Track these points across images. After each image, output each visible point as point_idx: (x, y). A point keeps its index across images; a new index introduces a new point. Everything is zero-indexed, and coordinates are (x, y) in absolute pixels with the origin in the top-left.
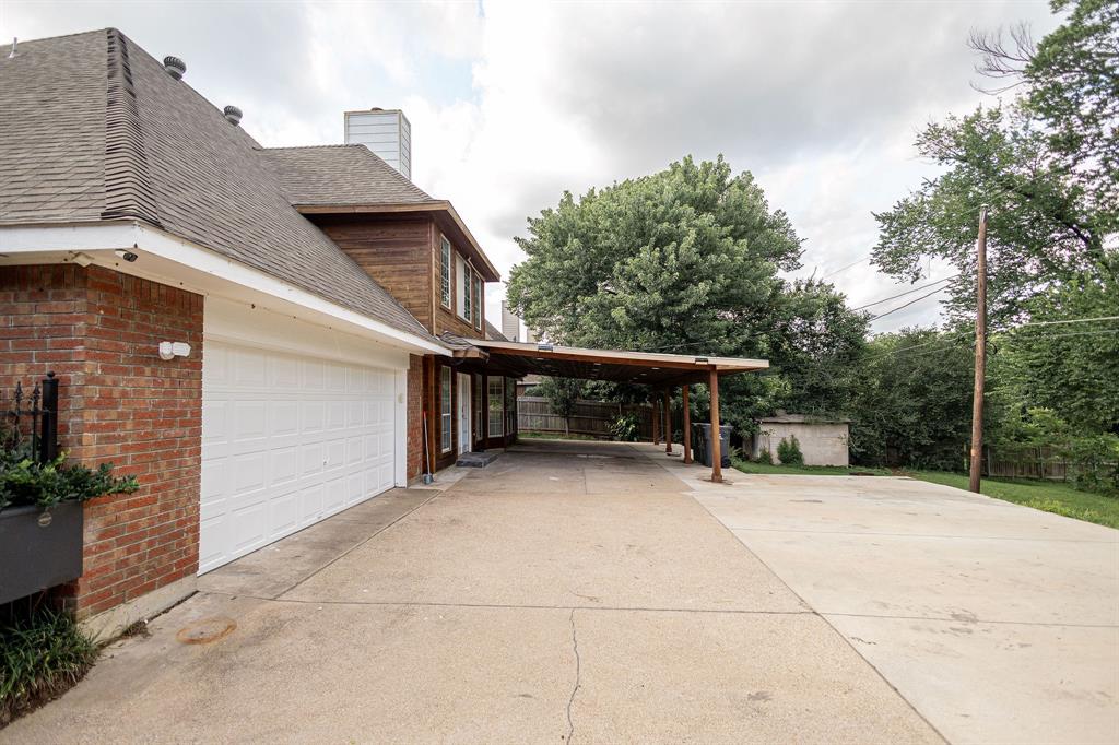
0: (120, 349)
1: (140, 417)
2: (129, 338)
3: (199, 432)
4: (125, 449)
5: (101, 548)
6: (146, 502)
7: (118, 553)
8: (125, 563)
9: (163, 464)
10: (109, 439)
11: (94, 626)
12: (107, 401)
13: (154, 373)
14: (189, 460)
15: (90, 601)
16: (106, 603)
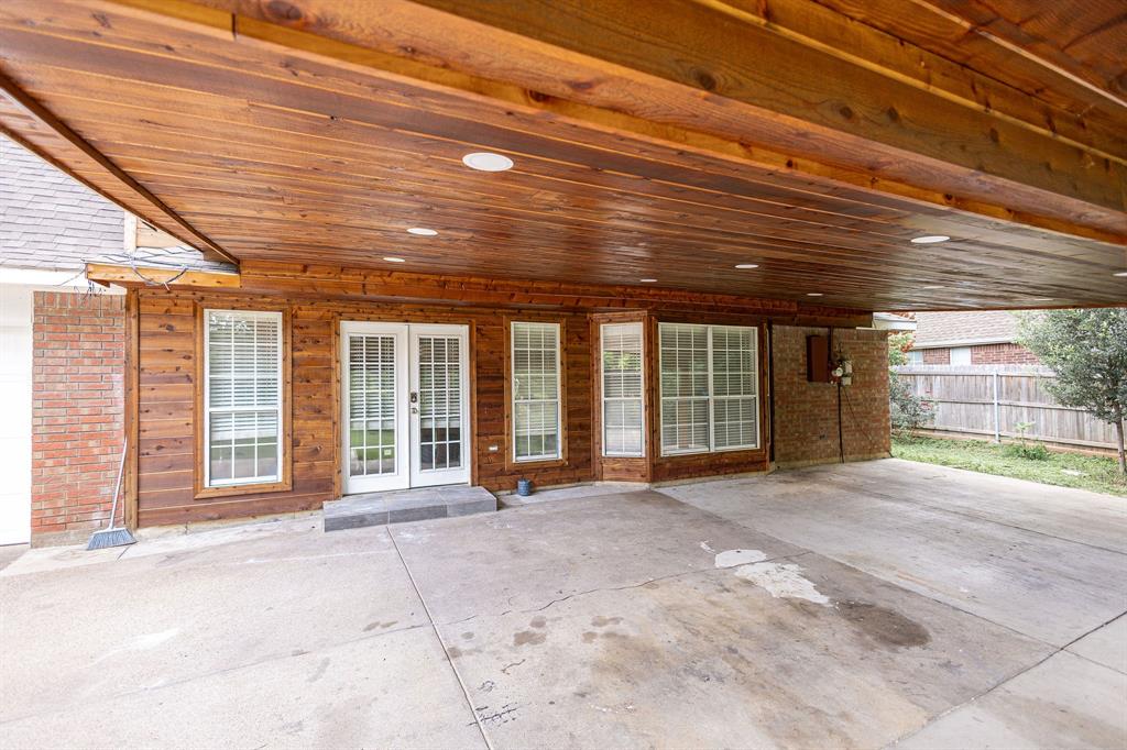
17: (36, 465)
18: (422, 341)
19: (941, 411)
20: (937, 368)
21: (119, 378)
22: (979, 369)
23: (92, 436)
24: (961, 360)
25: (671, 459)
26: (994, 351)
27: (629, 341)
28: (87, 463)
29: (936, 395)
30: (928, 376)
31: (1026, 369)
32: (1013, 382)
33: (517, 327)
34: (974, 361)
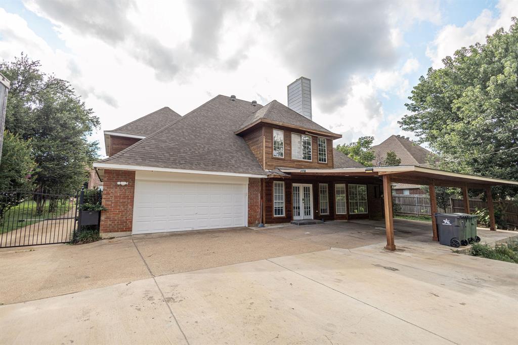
0: (111, 184)
1: (116, 197)
2: (113, 182)
3: (133, 201)
4: (112, 203)
5: (105, 221)
6: (117, 214)
7: (109, 223)
8: (111, 225)
9: (122, 207)
10: (107, 201)
11: (102, 235)
12: (108, 194)
13: (120, 188)
14: (130, 207)
15: (103, 230)
16: (106, 231)
17: (249, 211)
18: (304, 187)
19: (403, 207)
20: (401, 195)
21: (259, 194)
22: (412, 196)
23: (256, 206)
24: (407, 193)
25: (351, 215)
26: (415, 191)
27: (342, 188)
28: (255, 212)
29: (401, 203)
30: (399, 197)
31: (424, 196)
32: (421, 199)
33: (320, 184)
34: (410, 193)
